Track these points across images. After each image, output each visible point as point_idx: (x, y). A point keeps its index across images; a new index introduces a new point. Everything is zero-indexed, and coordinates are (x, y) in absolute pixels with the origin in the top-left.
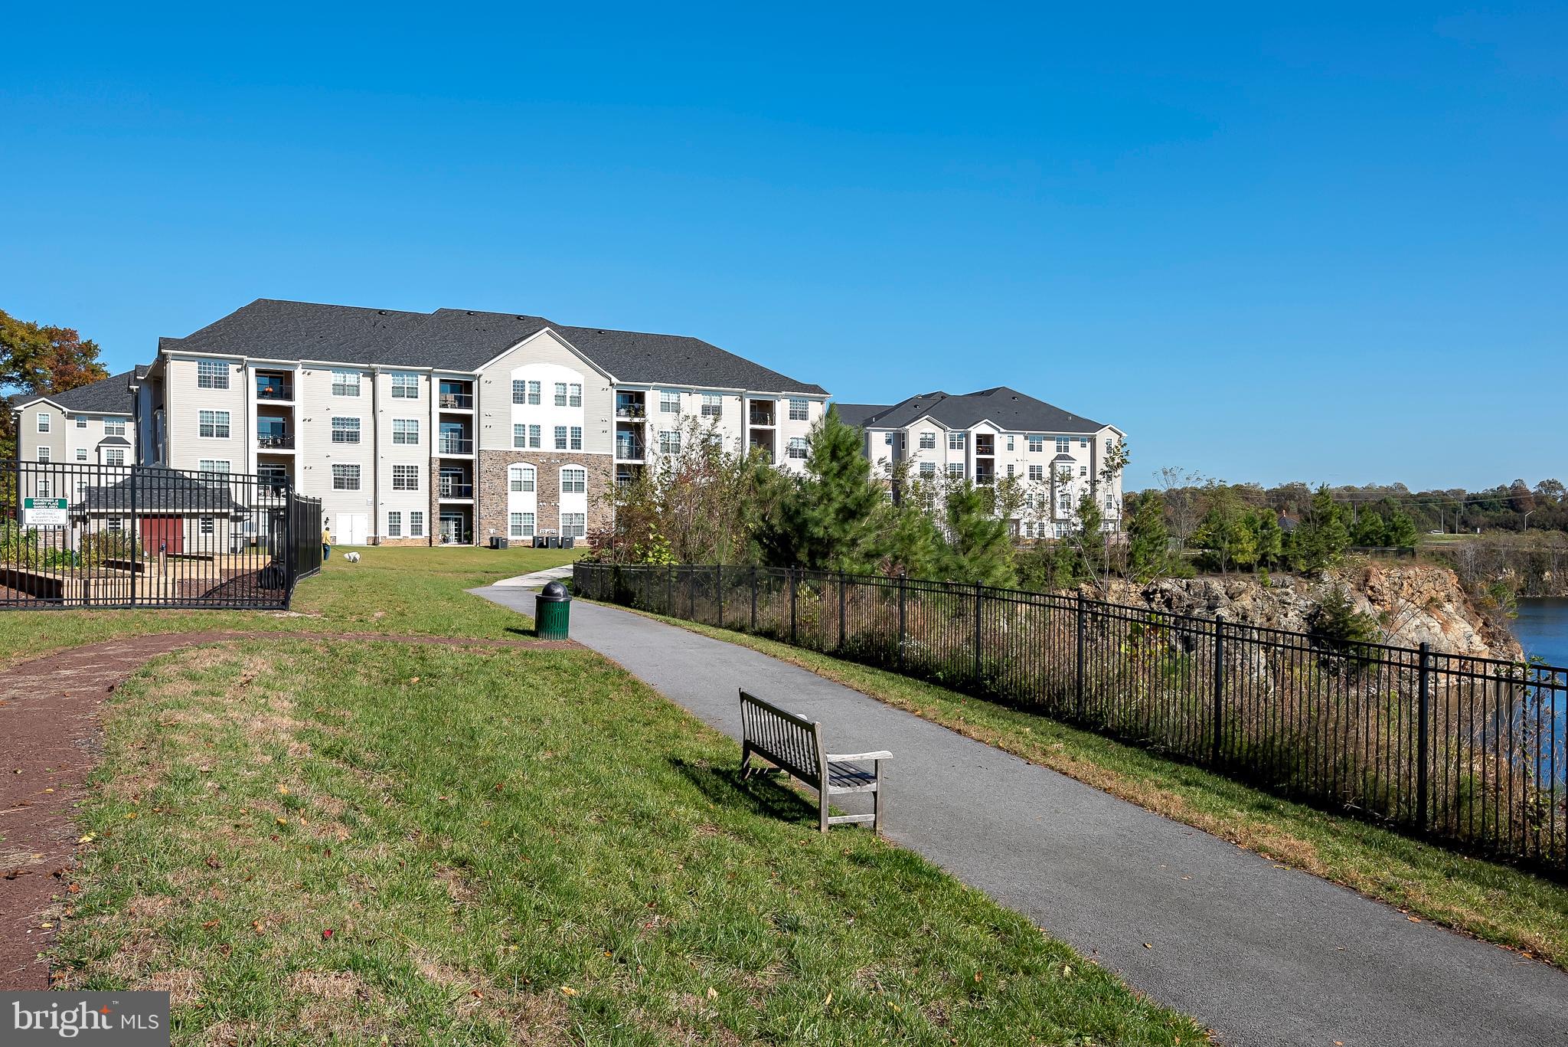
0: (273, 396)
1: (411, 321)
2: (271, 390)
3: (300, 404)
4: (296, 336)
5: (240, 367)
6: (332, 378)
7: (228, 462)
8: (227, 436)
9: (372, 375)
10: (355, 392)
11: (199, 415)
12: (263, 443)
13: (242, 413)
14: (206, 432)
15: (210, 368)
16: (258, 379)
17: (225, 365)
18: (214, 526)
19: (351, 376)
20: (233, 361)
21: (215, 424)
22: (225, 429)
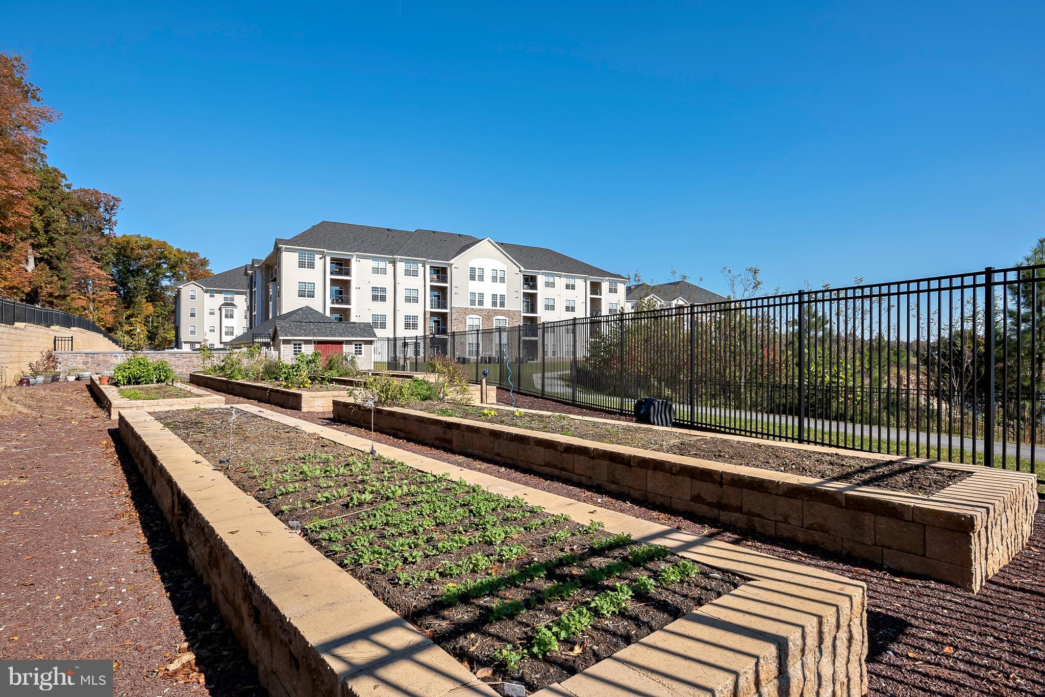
0: (339, 274)
1: (405, 235)
2: (338, 270)
3: (354, 278)
5: (322, 256)
6: (371, 264)
8: (313, 297)
9: (394, 263)
11: (298, 284)
12: (333, 303)
13: (322, 283)
14: (301, 294)
15: (305, 257)
16: (331, 263)
17: (314, 255)
18: (363, 350)
19: (382, 263)
20: (318, 253)
21: (307, 290)
22: (312, 293)
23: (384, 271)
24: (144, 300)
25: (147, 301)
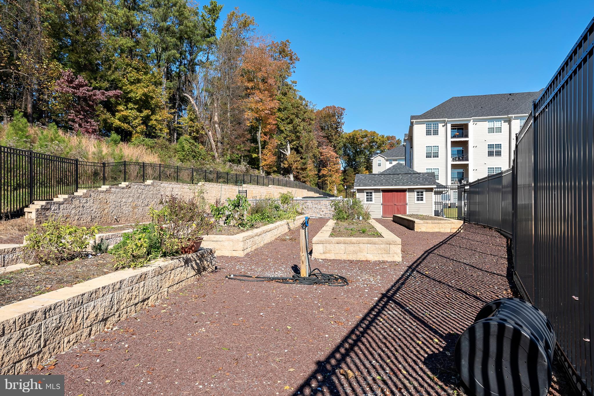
0: (459, 137)
1: (527, 95)
2: (458, 134)
3: (471, 139)
4: (470, 108)
5: (444, 124)
6: (487, 125)
7: (438, 169)
8: (438, 157)
9: (509, 121)
10: (500, 131)
11: (426, 148)
12: (454, 160)
13: (444, 146)
14: (428, 156)
15: (431, 126)
16: (452, 129)
17: (438, 124)
18: (424, 196)
19: (497, 123)
20: (441, 122)
21: (432, 152)
22: (437, 154)
23: (499, 130)
24: (364, 169)
25: (366, 170)
